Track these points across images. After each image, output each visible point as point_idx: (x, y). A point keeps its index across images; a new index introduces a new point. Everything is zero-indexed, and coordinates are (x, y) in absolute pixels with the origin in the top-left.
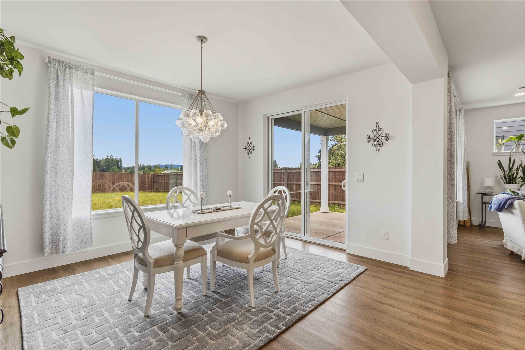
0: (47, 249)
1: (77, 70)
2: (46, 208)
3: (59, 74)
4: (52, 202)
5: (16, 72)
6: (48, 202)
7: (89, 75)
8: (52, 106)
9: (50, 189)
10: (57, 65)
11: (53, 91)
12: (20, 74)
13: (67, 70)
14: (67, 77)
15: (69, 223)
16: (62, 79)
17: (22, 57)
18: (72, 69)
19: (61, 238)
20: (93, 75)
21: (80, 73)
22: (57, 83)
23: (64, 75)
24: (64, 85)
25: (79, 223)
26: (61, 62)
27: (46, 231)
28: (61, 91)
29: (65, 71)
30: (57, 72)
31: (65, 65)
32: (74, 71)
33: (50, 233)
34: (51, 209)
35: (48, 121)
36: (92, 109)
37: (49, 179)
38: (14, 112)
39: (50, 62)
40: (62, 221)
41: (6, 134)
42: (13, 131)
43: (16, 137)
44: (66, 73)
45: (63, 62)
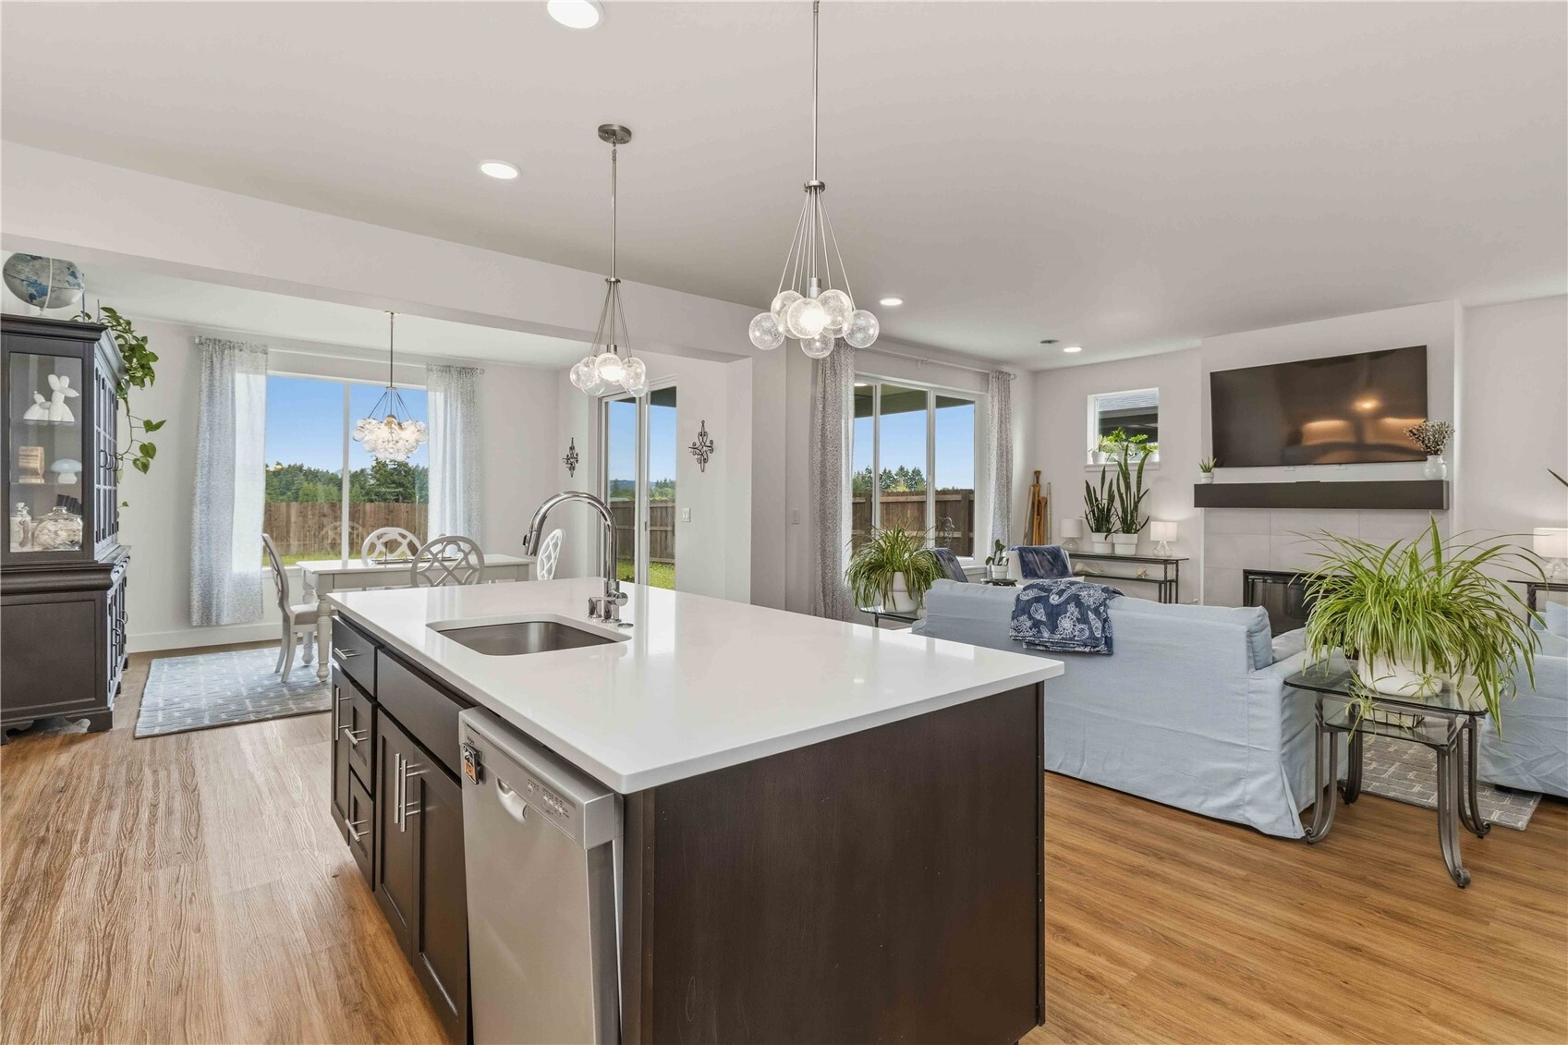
0: (196, 617)
1: (241, 350)
2: (194, 557)
3: (215, 359)
4: (203, 548)
5: (147, 380)
6: (196, 548)
7: (260, 355)
8: (204, 408)
9: (201, 528)
10: (211, 346)
11: (205, 386)
12: (152, 384)
13: (226, 352)
14: (226, 362)
15: (227, 580)
16: (219, 366)
17: (156, 358)
18: (234, 347)
19: (214, 602)
20: (266, 353)
21: (245, 354)
22: (211, 373)
23: (222, 360)
24: (222, 374)
25: (244, 582)
26: (216, 341)
27: (194, 590)
28: (217, 384)
29: (223, 352)
30: (212, 358)
31: (223, 345)
32: (237, 351)
33: (200, 592)
34: (201, 559)
35: (198, 430)
37: (198, 515)
38: (150, 426)
39: (202, 344)
40: (215, 577)
41: (139, 455)
42: (148, 450)
43: (152, 458)
44: (225, 357)
45: (220, 341)
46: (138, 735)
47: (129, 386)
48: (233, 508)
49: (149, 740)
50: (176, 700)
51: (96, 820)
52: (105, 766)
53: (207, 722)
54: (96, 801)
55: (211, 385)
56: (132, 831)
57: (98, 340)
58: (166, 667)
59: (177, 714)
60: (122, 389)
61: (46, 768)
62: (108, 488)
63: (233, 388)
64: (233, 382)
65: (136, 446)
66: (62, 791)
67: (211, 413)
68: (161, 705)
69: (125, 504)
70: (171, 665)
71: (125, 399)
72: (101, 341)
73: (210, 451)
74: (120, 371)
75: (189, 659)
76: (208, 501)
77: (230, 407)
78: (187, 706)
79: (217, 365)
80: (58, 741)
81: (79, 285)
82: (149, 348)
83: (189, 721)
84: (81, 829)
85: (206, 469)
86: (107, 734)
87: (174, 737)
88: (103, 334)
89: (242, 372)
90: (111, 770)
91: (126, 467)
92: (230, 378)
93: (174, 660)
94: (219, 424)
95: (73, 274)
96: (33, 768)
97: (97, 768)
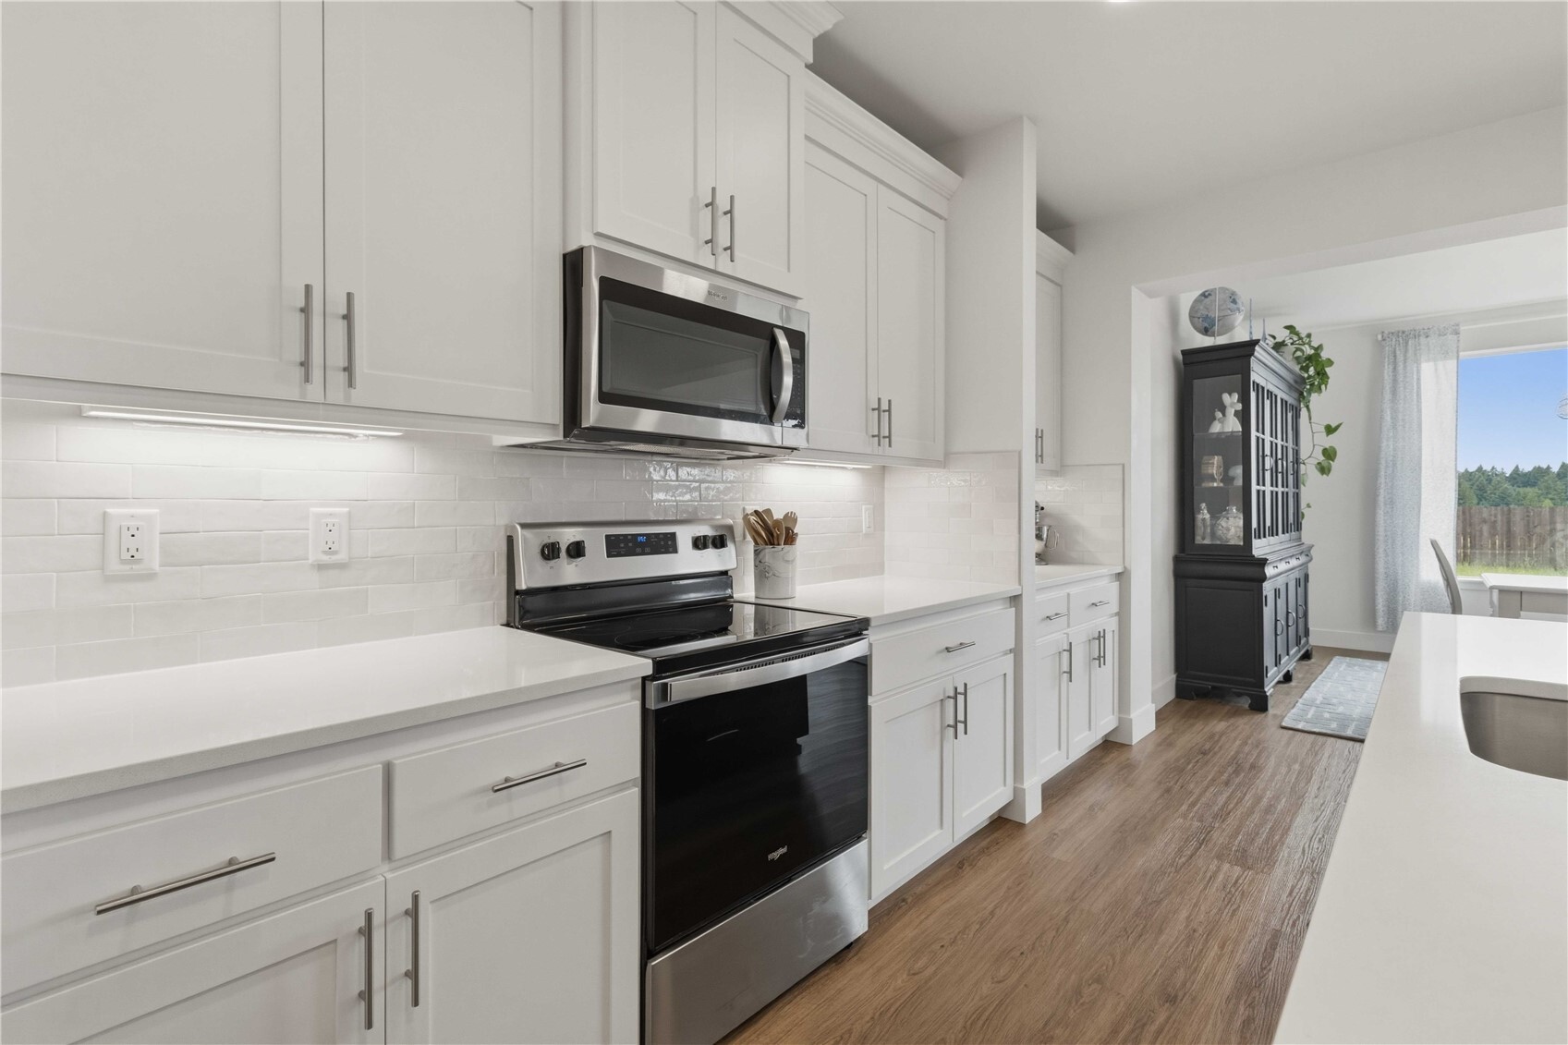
0: (1381, 621)
1: (1427, 337)
3: (1398, 352)
4: (1388, 551)
6: (1381, 551)
7: (1450, 337)
8: (1387, 406)
9: (1385, 530)
10: (1394, 340)
11: (1388, 382)
12: (1329, 389)
13: (1411, 342)
14: (1411, 353)
15: (1413, 586)
16: (1402, 358)
17: (1331, 363)
18: (1419, 336)
19: (1400, 609)
20: (1457, 334)
21: (1432, 340)
22: (1395, 368)
23: (1406, 351)
24: (1405, 367)
25: (1434, 591)
26: (1400, 333)
27: (1379, 594)
28: (1400, 378)
29: (1407, 343)
30: (1395, 352)
31: (1408, 334)
32: (1423, 340)
33: (1386, 597)
34: (1386, 562)
36: (1455, 394)
37: (1382, 516)
38: (1330, 430)
39: (1384, 340)
40: (1400, 582)
41: (1322, 458)
42: (1329, 454)
43: (1333, 461)
44: (1409, 347)
45: (1403, 332)
46: (1284, 724)
47: (1310, 394)
48: (1419, 511)
49: (1291, 732)
50: (1334, 701)
51: (1212, 789)
52: (1245, 743)
53: (1349, 733)
54: (1221, 773)
55: (1395, 381)
56: (1229, 813)
57: (1252, 354)
58: (1344, 666)
59: (1327, 715)
60: (1304, 398)
61: (1205, 730)
62: (1283, 489)
63: (1419, 379)
64: (1418, 372)
65: (1319, 451)
66: (1204, 753)
67: (1395, 411)
68: (1318, 702)
69: (1309, 506)
70: (1349, 665)
71: (1307, 407)
72: (1256, 354)
73: (1394, 450)
74: (1296, 382)
75: (1368, 663)
76: (1391, 502)
77: (1415, 401)
78: (1341, 709)
79: (1400, 357)
80: (1227, 708)
81: (1238, 309)
82: (1324, 355)
83: (1334, 725)
84: (1197, 792)
85: (1391, 469)
86: (1263, 715)
87: (1313, 736)
88: (1257, 348)
89: (1428, 360)
90: (1247, 749)
91: (1309, 470)
92: (1415, 369)
93: (1354, 660)
94: (1403, 420)
95: (1234, 302)
96: (1199, 726)
97: (1238, 743)
